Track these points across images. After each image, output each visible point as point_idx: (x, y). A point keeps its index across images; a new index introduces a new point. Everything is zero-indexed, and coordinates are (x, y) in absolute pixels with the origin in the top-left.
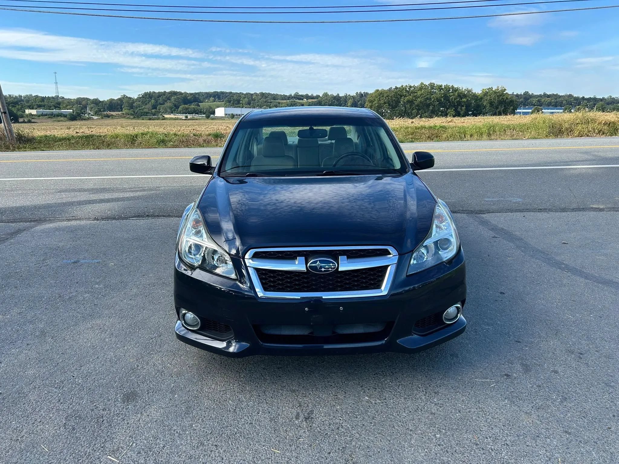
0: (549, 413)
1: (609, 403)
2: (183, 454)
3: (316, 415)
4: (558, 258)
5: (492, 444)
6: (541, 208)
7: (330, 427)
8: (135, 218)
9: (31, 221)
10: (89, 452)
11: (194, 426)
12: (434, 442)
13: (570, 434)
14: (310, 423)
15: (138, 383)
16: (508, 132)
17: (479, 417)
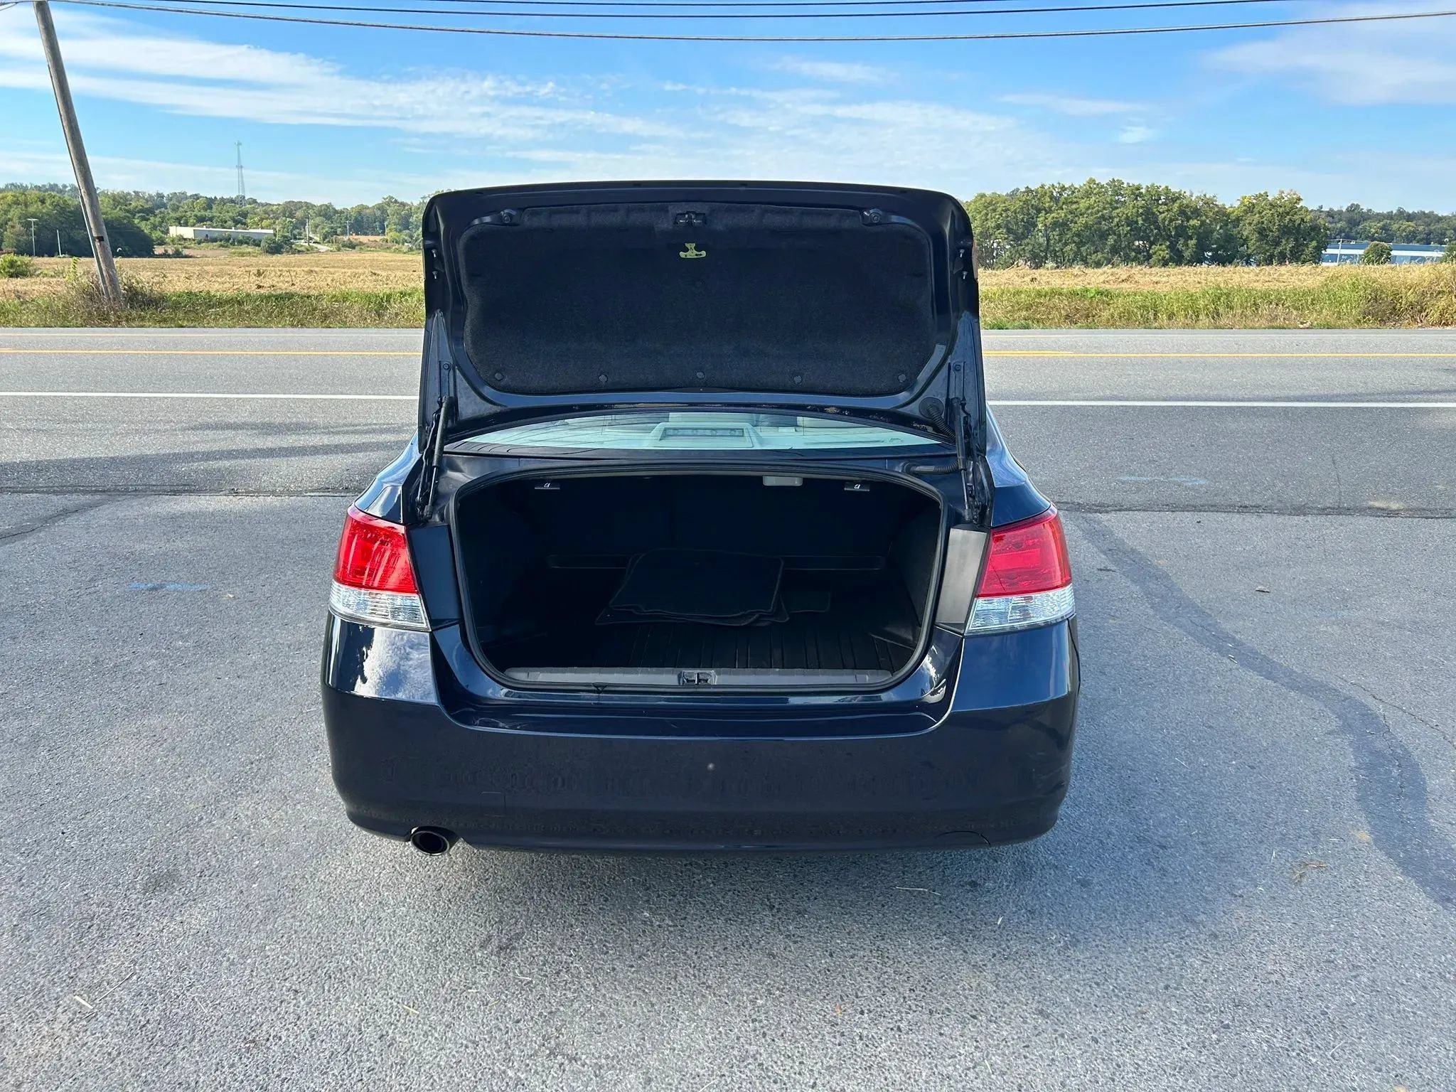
0: (1024, 971)
1: (1170, 959)
2: (222, 1004)
3: (524, 943)
4: (1227, 626)
5: (866, 1026)
6: (1247, 503)
7: (542, 970)
8: (321, 494)
9: (96, 491)
10: (43, 986)
11: (267, 948)
12: (747, 1013)
13: (1048, 1018)
14: (505, 958)
15: (187, 854)
16: (1265, 309)
17: (867, 969)
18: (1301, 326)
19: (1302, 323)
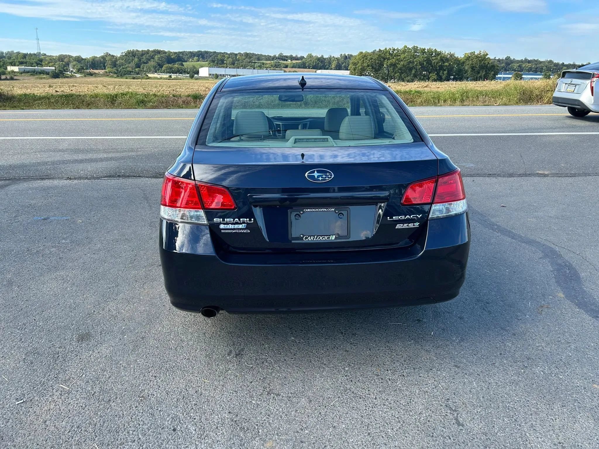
0: (446, 351)
1: (500, 344)
2: (125, 383)
3: (246, 352)
4: (493, 220)
5: (390, 375)
6: (491, 173)
7: (256, 362)
8: (107, 178)
9: (6, 179)
10: (44, 382)
11: (138, 361)
12: (343, 373)
13: (459, 368)
14: (239, 359)
15: (92, 325)
16: (481, 98)
17: (385, 354)
18: (495, 105)
19: (496, 104)
